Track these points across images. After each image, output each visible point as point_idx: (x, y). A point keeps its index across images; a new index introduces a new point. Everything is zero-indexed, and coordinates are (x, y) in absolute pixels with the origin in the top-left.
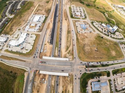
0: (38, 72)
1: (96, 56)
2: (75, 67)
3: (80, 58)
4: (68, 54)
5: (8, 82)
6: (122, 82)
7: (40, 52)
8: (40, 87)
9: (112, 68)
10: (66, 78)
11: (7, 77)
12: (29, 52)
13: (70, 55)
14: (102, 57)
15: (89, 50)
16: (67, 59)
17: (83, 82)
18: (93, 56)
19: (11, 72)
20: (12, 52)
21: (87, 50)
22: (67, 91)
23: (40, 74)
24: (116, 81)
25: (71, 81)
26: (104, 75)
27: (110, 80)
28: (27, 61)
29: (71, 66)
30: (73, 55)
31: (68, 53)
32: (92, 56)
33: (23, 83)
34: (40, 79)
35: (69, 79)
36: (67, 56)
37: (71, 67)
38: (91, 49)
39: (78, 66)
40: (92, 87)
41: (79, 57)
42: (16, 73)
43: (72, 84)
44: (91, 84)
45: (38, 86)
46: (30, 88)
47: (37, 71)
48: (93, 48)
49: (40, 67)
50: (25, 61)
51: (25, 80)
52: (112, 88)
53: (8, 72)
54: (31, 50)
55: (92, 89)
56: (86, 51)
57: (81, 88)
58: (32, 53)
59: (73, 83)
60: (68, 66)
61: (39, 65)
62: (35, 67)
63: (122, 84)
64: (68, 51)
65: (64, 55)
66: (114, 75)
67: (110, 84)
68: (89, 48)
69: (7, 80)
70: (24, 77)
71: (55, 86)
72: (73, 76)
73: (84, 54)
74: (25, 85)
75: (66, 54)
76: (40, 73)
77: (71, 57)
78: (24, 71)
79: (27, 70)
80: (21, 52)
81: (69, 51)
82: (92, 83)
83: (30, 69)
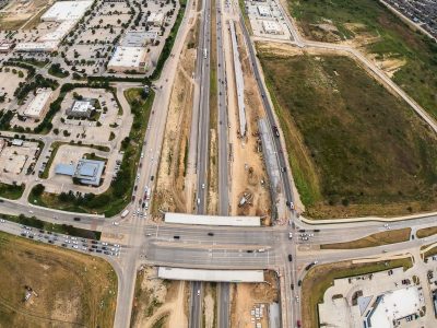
0: (267, 222)
1: (46, 267)
2: (139, 241)
3: (112, 276)
4: (160, 299)
5: (337, 176)
6: (14, 157)
7: (278, 301)
8: (249, 183)
9: (15, 206)
10: (173, 208)
11: (348, 187)
12: (323, 291)
13: (152, 291)
14: (26, 256)
15: (60, 302)
16: (164, 273)
17: (125, 190)
18: (55, 270)
19: (345, 203)
20: (388, 266)
21: (69, 305)
22: (172, 174)
23: (257, 215)
24: (27, 166)
25: (160, 198)
26: (52, 195)
27: (43, 175)
28: (313, 249)
29: (154, 247)
30: (139, 293)
31: (157, 304)
32: (61, 273)
33: (296, 181)
34: (255, 203)
35: (165, 205)
36: (164, 288)
37: (153, 240)
38: (50, 307)
39: (126, 244)
40: (103, 173)
41: (115, 280)
42: (331, 204)
43: (158, 188)
44: (102, 181)
45: (255, 185)
46: (273, 173)
47: (271, 225)
48: (41, 307)
49: (264, 238)
50: (322, 247)
51: (295, 190)
52: (49, 154)
53: (354, 201)
54: (322, 301)
55: (104, 169)
56: (76, 300)
57: (135, 175)
58: (312, 289)
59: (155, 191)
60: (163, 244)
61: (269, 244)
62: (280, 237)
63: (15, 153)
64: (158, 312)
65: (176, 297)
66: (23, 185)
67: (47, 165)
68: (57, 314)
69: (345, 179)
70: (301, 199)
71: (208, 190)
72: (152, 212)
73: (88, 288)
74: (291, 178)
75: (168, 299)
76: (258, 219)
77: (147, 284)
78: (309, 215)
79: (301, 218)
80: (354, 280)
81: (150, 312)
82: (97, 183)
83: (293, 224)
